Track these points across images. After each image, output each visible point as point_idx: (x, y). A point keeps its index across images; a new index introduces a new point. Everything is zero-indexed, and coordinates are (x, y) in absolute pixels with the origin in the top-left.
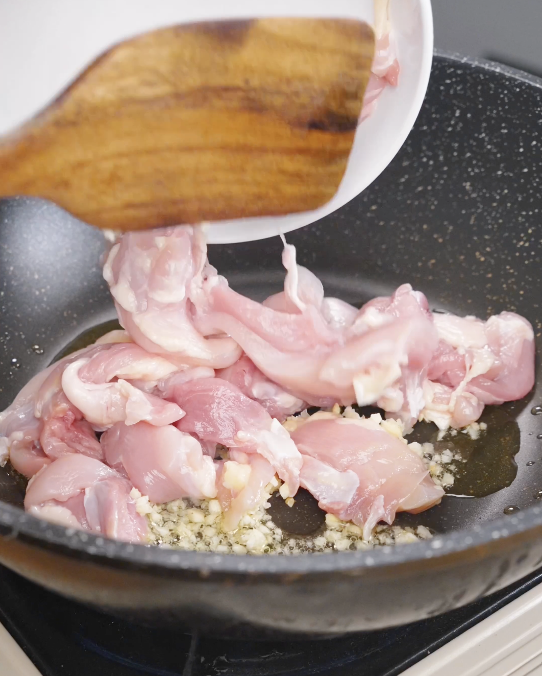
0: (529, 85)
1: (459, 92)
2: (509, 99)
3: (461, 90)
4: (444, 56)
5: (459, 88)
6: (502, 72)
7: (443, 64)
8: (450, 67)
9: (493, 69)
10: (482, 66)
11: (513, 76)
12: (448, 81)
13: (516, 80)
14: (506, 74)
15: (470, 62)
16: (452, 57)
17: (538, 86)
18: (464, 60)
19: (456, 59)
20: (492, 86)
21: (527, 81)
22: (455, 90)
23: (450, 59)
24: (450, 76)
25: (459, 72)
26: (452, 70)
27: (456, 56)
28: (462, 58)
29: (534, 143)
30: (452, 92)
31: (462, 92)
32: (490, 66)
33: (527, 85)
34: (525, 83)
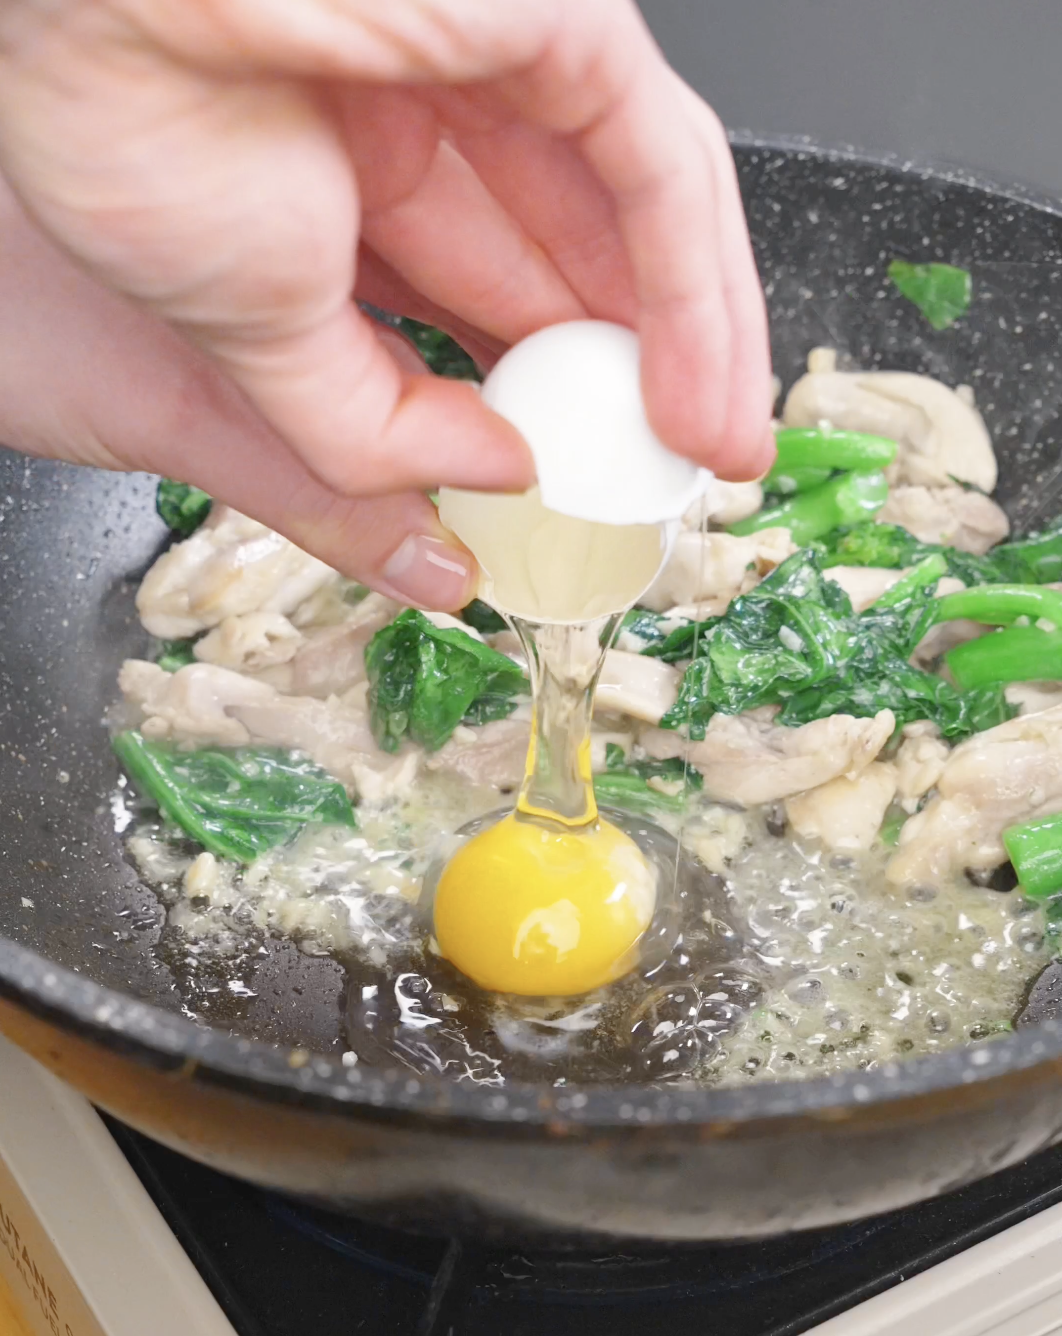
0: (1032, 209)
1: (898, 226)
2: (995, 236)
3: (902, 221)
4: (871, 159)
5: (898, 218)
6: (979, 186)
7: (867, 174)
8: (880, 180)
9: (961, 181)
10: (942, 176)
11: (1000, 193)
12: (877, 207)
13: (1005, 200)
14: (988, 190)
15: (919, 171)
16: (885, 162)
17: (1049, 210)
18: (907, 167)
19: (892, 165)
20: (961, 212)
21: (1027, 201)
22: (891, 224)
23: (881, 166)
24: (881, 197)
25: (899, 188)
26: (884, 185)
27: (891, 160)
28: (903, 164)
29: (1043, 315)
30: (884, 225)
31: (904, 226)
32: (956, 176)
33: (1027, 209)
34: (1024, 205)
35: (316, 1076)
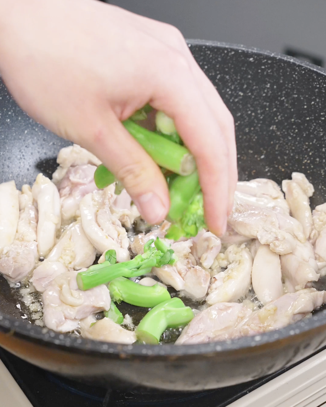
0: (310, 69)
1: (269, 74)
2: (298, 77)
3: (270, 72)
4: (261, 52)
5: (269, 71)
6: (294, 62)
7: (260, 57)
8: (264, 59)
9: (289, 60)
10: (283, 58)
11: (301, 64)
12: (263, 67)
13: (302, 66)
14: (296, 63)
15: (276, 56)
16: (266, 53)
17: (315, 70)
18: (272, 55)
19: (268, 54)
20: (289, 70)
21: (308, 67)
22: (267, 73)
23: (264, 54)
24: (264, 64)
25: (269, 62)
26: (265, 60)
27: (268, 53)
28: (271, 54)
29: (313, 103)
30: (265, 73)
31: (271, 74)
32: (287, 58)
33: (308, 69)
34: (307, 68)
35: (50, 337)
